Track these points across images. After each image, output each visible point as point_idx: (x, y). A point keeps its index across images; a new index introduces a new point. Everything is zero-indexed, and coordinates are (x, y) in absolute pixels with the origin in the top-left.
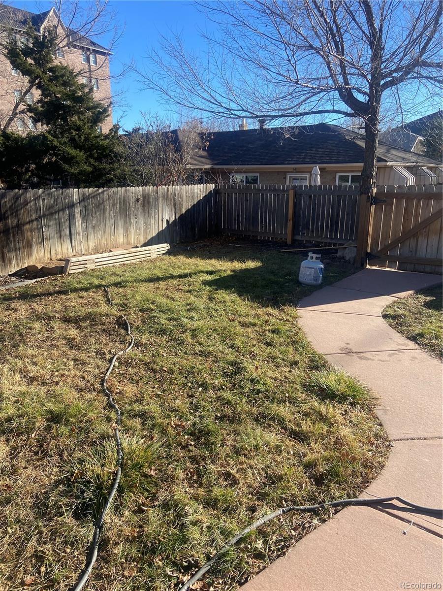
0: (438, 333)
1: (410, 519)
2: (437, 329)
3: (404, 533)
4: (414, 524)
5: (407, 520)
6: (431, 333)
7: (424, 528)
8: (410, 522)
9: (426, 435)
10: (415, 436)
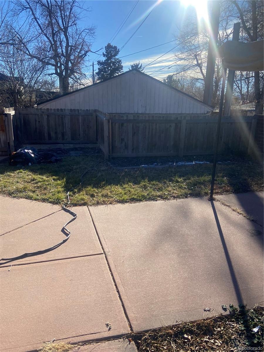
0: (5, 185)
1: (10, 265)
2: (4, 183)
3: (9, 271)
4: (12, 266)
5: (9, 266)
6: (2, 185)
7: (17, 265)
8: (11, 266)
9: (10, 230)
10: (4, 233)
